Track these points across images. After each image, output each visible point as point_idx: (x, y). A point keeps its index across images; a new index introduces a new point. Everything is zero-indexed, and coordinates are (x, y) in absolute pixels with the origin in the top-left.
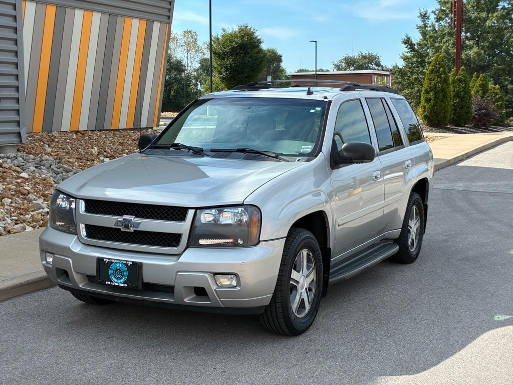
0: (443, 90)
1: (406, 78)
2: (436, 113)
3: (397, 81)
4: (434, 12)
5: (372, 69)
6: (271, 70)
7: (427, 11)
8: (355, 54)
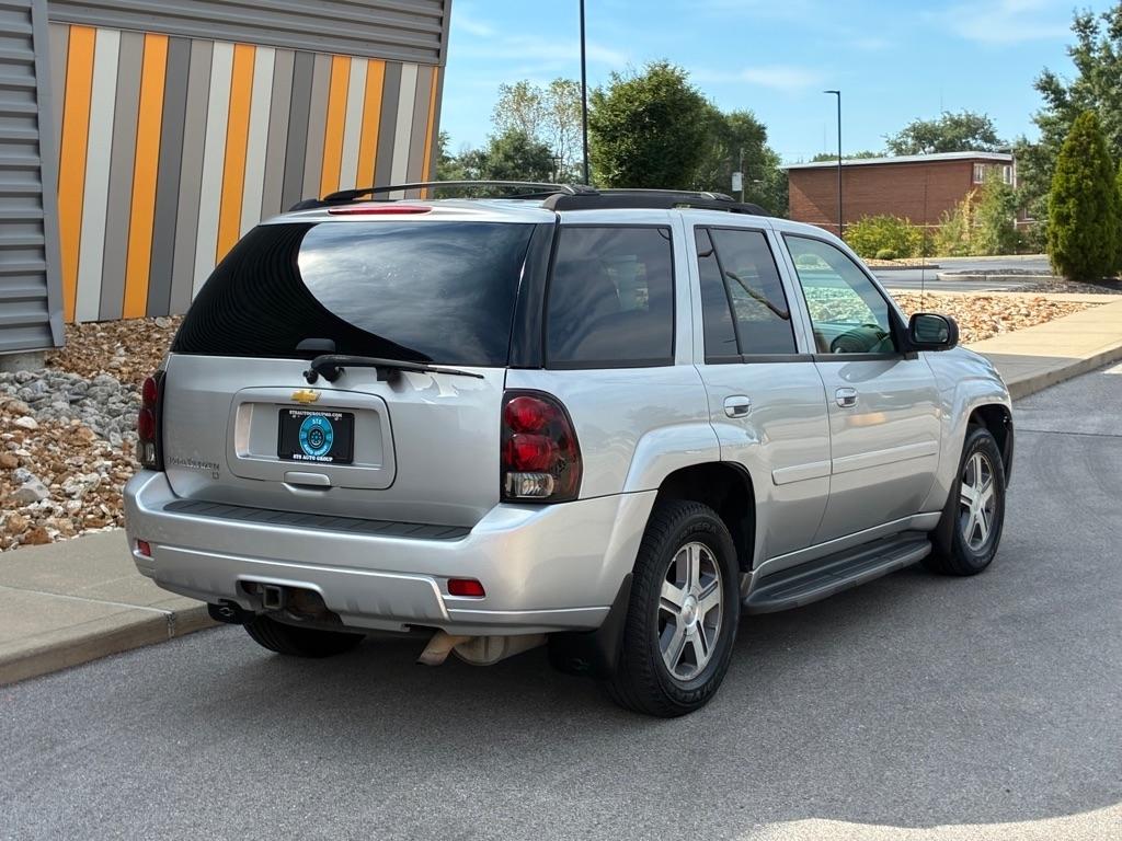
0: (1098, 194)
1: (1046, 167)
2: (1082, 248)
3: (1027, 174)
4: (1107, 17)
5: (975, 149)
6: (742, 159)
7: (1092, 14)
8: (934, 117)
